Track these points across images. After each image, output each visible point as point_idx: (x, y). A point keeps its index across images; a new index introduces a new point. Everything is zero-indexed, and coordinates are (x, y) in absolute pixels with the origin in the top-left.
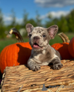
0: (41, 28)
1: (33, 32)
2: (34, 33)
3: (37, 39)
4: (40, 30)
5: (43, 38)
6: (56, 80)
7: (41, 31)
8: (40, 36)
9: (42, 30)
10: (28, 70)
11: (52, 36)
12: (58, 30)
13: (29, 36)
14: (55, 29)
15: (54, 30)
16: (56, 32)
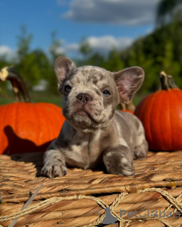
0: (98, 69)
1: (75, 79)
2: (79, 82)
4: (96, 75)
5: (102, 98)
6: (111, 182)
7: (98, 78)
8: (94, 92)
9: (102, 77)
11: (125, 96)
12: (143, 80)
13: (61, 90)
14: (135, 77)
15: (131, 79)
16: (138, 87)
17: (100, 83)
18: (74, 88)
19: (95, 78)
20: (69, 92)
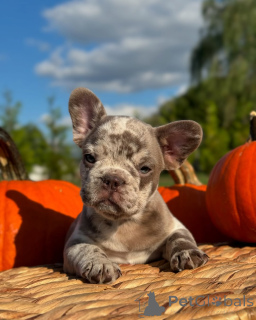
2: (106, 153)
3: (116, 184)
4: (131, 145)
7: (134, 148)
8: (127, 172)
10: (64, 281)
17: (137, 158)
18: (98, 163)
19: (130, 149)
20: (91, 168)
